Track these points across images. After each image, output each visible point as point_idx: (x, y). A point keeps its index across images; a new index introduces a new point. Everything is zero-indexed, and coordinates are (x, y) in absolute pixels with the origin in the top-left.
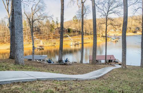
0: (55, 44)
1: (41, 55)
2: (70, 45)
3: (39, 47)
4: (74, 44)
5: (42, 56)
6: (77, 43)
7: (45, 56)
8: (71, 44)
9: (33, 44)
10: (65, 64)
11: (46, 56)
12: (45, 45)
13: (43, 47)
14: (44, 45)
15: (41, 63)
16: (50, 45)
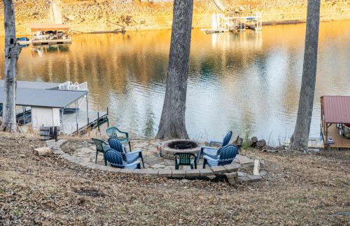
0: (128, 20)
1: (52, 85)
2: (208, 33)
3: (41, 38)
4: (232, 25)
5: (60, 85)
6: (243, 20)
7: (77, 86)
8: (214, 29)
9: (6, 25)
10: (220, 178)
11: (84, 87)
12: (74, 27)
13: (64, 39)
14: (68, 25)
15: (63, 164)
16: (102, 26)
